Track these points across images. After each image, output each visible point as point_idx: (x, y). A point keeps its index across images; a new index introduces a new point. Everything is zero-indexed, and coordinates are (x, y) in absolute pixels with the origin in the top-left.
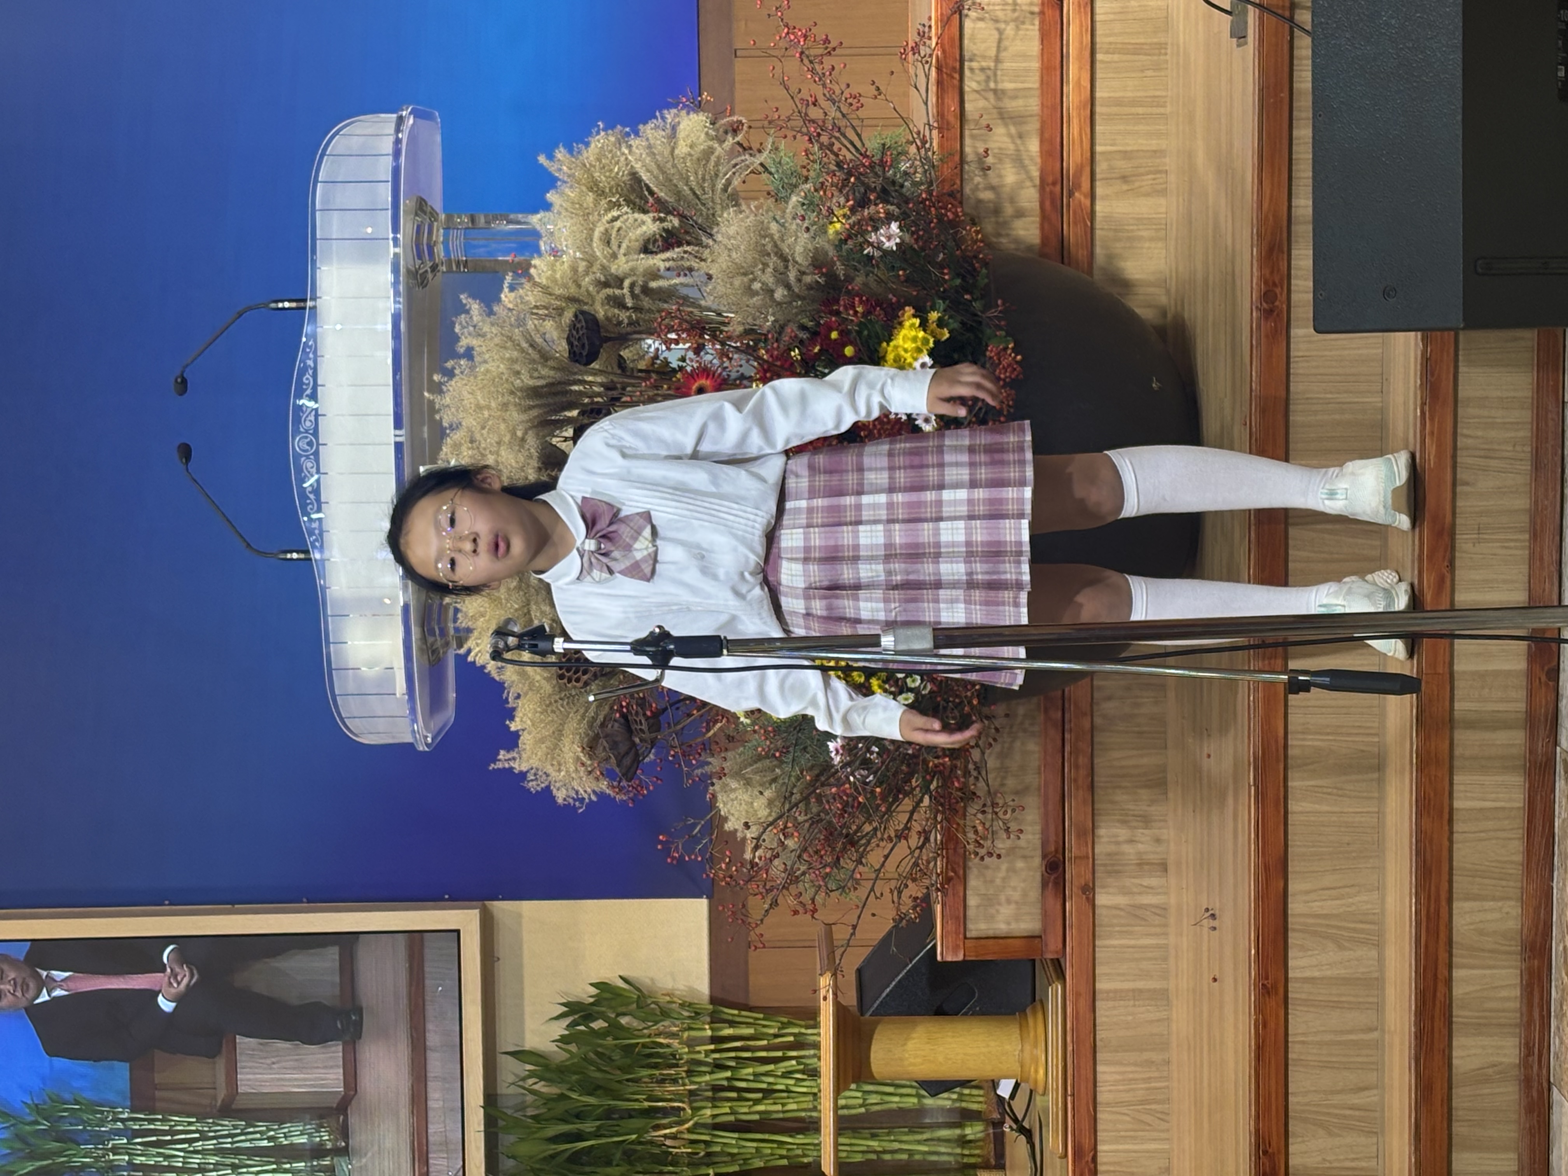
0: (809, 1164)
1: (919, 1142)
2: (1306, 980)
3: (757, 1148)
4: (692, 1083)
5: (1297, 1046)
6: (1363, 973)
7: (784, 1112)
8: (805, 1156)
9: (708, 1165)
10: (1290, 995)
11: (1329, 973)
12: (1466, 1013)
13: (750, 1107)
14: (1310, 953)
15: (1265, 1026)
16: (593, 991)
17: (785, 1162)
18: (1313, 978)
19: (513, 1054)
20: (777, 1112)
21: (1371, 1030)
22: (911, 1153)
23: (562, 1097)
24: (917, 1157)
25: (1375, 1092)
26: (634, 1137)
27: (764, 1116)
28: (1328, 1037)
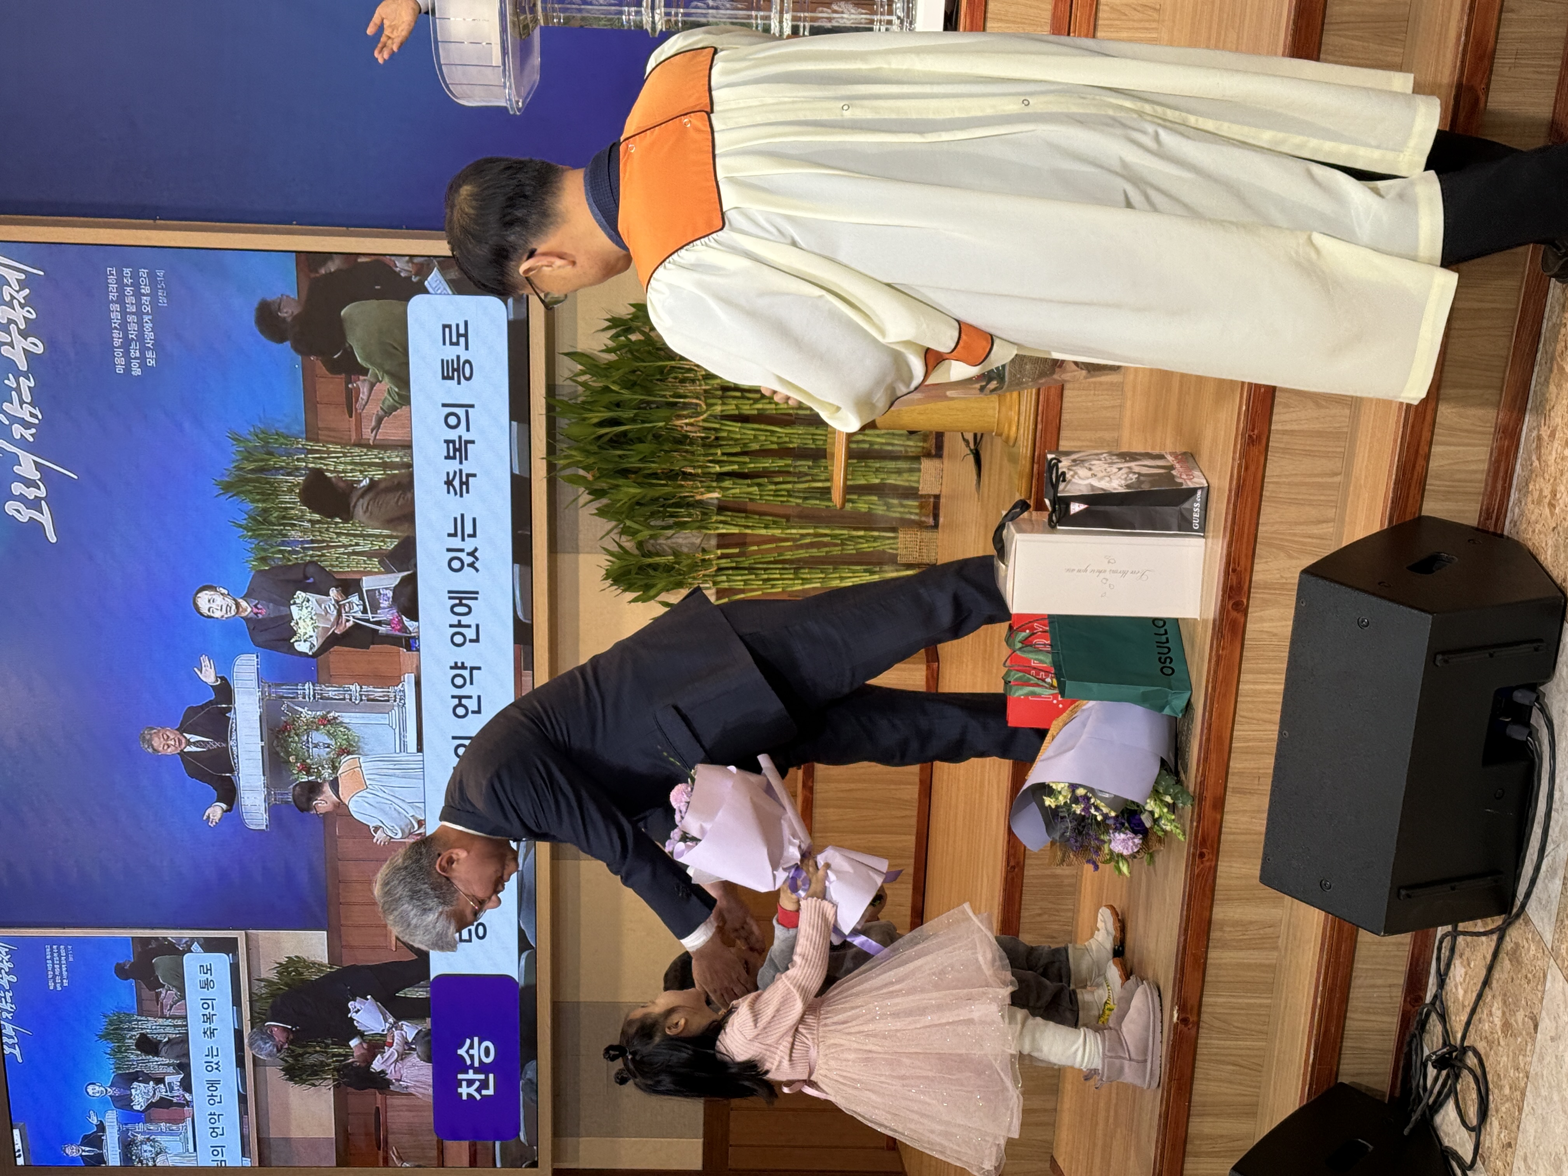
0: (794, 448)
1: (878, 436)
2: (1285, 432)
3: (755, 436)
4: (707, 384)
5: (1271, 485)
6: (1335, 428)
7: (776, 409)
8: (791, 442)
9: (717, 446)
10: (1270, 444)
11: (1305, 427)
12: (1438, 483)
13: (751, 405)
14: (1292, 409)
15: (1246, 469)
16: (633, 310)
17: (775, 446)
18: (1292, 431)
19: (567, 354)
20: (772, 409)
21: (1336, 474)
22: (871, 443)
23: (606, 389)
24: (876, 447)
25: (1332, 524)
26: (661, 424)
27: (761, 412)
28: (1298, 479)
